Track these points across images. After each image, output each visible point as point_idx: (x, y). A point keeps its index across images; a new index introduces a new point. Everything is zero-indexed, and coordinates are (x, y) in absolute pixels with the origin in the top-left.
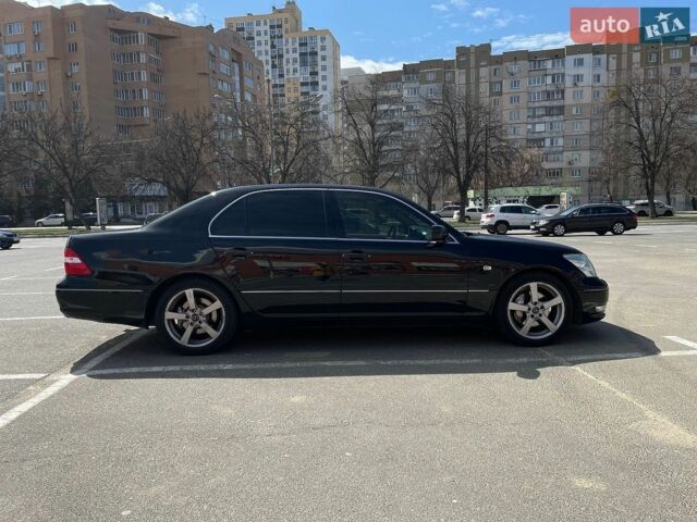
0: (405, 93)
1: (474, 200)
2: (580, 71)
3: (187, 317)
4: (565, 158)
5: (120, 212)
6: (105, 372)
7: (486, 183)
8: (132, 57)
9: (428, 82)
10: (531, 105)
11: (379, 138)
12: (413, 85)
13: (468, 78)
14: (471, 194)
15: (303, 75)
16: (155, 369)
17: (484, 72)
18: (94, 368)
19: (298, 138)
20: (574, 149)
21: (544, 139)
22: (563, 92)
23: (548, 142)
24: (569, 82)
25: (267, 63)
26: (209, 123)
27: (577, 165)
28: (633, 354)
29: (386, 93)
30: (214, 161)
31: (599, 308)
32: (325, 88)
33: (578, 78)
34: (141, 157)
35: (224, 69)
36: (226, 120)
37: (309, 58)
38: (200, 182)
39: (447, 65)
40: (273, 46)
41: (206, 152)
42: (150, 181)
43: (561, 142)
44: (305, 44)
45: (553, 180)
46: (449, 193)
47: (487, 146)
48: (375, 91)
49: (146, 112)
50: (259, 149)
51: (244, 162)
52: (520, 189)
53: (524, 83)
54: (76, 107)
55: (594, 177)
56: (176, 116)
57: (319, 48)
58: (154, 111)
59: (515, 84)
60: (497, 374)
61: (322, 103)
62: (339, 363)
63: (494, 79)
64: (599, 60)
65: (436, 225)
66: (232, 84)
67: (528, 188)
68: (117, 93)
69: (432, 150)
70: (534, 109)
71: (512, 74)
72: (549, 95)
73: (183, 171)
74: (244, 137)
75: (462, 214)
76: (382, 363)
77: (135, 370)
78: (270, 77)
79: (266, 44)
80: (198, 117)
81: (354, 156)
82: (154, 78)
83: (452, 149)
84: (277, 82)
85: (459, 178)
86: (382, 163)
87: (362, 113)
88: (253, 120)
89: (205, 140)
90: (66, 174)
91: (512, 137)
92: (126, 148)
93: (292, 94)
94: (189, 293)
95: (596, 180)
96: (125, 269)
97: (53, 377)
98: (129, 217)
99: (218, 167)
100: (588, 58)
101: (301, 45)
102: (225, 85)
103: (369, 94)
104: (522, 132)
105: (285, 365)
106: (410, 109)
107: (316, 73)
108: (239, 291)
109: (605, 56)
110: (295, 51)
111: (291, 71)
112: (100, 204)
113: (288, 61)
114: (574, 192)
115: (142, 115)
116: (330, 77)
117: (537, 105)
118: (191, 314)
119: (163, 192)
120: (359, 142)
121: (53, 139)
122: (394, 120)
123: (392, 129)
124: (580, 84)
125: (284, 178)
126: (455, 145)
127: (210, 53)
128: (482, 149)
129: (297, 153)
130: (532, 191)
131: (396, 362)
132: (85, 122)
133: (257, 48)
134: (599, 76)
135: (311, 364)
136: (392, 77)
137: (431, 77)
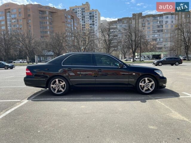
0: (118, 26)
1: (137, 56)
2: (167, 20)
3: (56, 86)
4: (163, 44)
5: (41, 59)
6: (36, 100)
7: (140, 51)
8: (44, 18)
9: (125, 23)
10: (153, 29)
11: (111, 39)
12: (120, 24)
13: (136, 22)
14: (136, 54)
15: (90, 22)
16: (48, 99)
17: (140, 20)
18: (33, 99)
19: (89, 39)
20: (166, 42)
21: (157, 39)
22: (162, 26)
23: (158, 40)
24: (164, 23)
25: (81, 19)
26: (65, 36)
27: (166, 46)
28: (172, 97)
29: (113, 27)
30: (66, 46)
31: (164, 85)
32: (96, 25)
33: (167, 22)
34: (47, 45)
35: (69, 21)
36: (70, 34)
37: (92, 17)
38: (62, 51)
39: (130, 19)
40: (82, 14)
41: (64, 43)
42: (49, 51)
43: (162, 40)
44: (91, 14)
45: (160, 50)
46: (130, 54)
47: (140, 41)
48: (109, 26)
49: (48, 33)
50: (78, 42)
51: (74, 46)
52: (150, 53)
53: (151, 23)
54: (30, 31)
55: (172, 49)
56: (56, 34)
57: (95, 14)
58: (50, 32)
59: (149, 24)
60: (135, 101)
61: (95, 29)
62: (95, 98)
63: (143, 22)
64: (173, 17)
65: (120, 63)
66: (71, 25)
67: (152, 52)
68: (41, 27)
69: (125, 42)
70: (154, 30)
71: (148, 21)
72: (158, 27)
73: (58, 48)
74: (74, 39)
75: (133, 59)
76: (106, 98)
77: (43, 99)
78: (81, 23)
79: (80, 14)
80: (62, 34)
81: (104, 44)
82: (50, 23)
83: (131, 42)
84: (83, 24)
85: (133, 50)
86: (111, 46)
87: (106, 32)
88: (76, 34)
89: (64, 40)
90: (27, 49)
91: (148, 38)
92: (43, 42)
93: (87, 27)
94: (57, 80)
95: (172, 50)
96: (42, 74)
97: (23, 101)
98: (43, 61)
99: (67, 47)
100: (170, 16)
101: (90, 14)
102: (69, 25)
103: (108, 27)
104: (151, 37)
105: (81, 99)
106: (119, 31)
107: (94, 21)
108: (69, 80)
109: (174, 15)
110: (88, 15)
111: (87, 21)
112: (36, 57)
113: (86, 18)
114: (166, 54)
115: (47, 33)
116: (98, 22)
117: (155, 29)
118: (57, 85)
119: (53, 54)
120: (105, 40)
121: (24, 40)
122: (115, 34)
123: (114, 37)
124: (167, 23)
125: (85, 50)
126: (132, 41)
127: (65, 16)
128: (139, 42)
129: (88, 43)
130: (154, 53)
131: (109, 98)
132: (32, 35)
133: (78, 15)
134: (173, 21)
135: (88, 98)
136: (115, 22)
137: (125, 22)
